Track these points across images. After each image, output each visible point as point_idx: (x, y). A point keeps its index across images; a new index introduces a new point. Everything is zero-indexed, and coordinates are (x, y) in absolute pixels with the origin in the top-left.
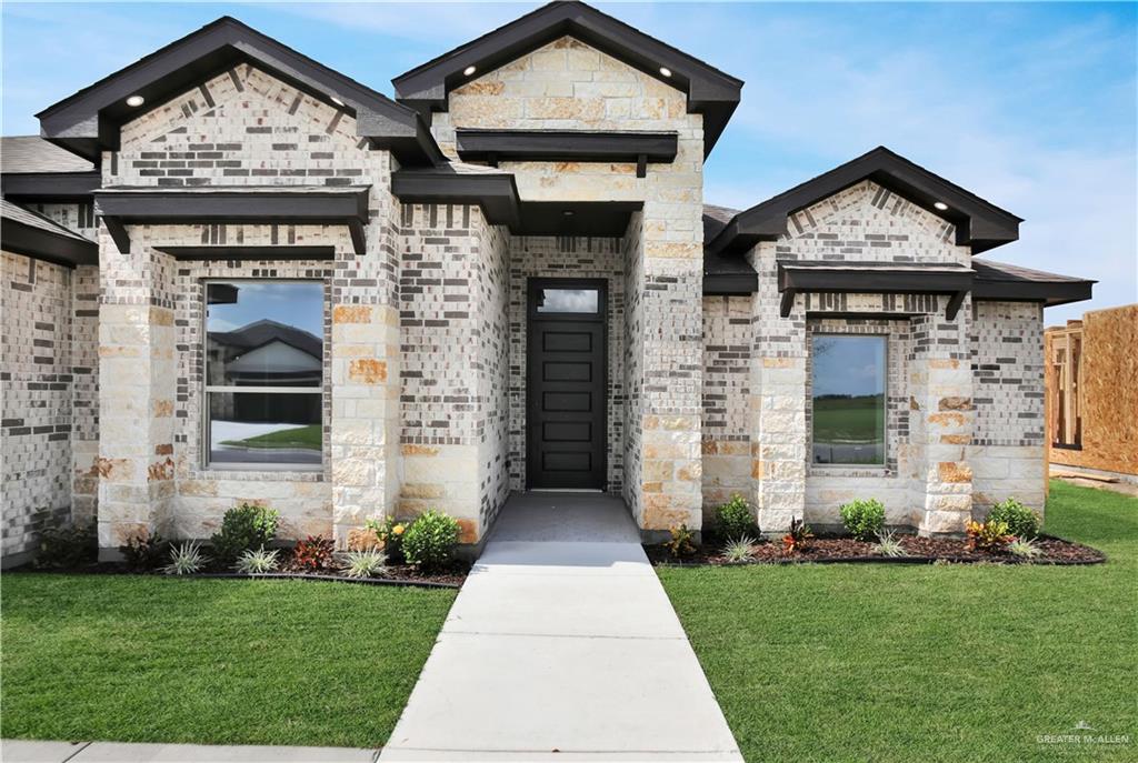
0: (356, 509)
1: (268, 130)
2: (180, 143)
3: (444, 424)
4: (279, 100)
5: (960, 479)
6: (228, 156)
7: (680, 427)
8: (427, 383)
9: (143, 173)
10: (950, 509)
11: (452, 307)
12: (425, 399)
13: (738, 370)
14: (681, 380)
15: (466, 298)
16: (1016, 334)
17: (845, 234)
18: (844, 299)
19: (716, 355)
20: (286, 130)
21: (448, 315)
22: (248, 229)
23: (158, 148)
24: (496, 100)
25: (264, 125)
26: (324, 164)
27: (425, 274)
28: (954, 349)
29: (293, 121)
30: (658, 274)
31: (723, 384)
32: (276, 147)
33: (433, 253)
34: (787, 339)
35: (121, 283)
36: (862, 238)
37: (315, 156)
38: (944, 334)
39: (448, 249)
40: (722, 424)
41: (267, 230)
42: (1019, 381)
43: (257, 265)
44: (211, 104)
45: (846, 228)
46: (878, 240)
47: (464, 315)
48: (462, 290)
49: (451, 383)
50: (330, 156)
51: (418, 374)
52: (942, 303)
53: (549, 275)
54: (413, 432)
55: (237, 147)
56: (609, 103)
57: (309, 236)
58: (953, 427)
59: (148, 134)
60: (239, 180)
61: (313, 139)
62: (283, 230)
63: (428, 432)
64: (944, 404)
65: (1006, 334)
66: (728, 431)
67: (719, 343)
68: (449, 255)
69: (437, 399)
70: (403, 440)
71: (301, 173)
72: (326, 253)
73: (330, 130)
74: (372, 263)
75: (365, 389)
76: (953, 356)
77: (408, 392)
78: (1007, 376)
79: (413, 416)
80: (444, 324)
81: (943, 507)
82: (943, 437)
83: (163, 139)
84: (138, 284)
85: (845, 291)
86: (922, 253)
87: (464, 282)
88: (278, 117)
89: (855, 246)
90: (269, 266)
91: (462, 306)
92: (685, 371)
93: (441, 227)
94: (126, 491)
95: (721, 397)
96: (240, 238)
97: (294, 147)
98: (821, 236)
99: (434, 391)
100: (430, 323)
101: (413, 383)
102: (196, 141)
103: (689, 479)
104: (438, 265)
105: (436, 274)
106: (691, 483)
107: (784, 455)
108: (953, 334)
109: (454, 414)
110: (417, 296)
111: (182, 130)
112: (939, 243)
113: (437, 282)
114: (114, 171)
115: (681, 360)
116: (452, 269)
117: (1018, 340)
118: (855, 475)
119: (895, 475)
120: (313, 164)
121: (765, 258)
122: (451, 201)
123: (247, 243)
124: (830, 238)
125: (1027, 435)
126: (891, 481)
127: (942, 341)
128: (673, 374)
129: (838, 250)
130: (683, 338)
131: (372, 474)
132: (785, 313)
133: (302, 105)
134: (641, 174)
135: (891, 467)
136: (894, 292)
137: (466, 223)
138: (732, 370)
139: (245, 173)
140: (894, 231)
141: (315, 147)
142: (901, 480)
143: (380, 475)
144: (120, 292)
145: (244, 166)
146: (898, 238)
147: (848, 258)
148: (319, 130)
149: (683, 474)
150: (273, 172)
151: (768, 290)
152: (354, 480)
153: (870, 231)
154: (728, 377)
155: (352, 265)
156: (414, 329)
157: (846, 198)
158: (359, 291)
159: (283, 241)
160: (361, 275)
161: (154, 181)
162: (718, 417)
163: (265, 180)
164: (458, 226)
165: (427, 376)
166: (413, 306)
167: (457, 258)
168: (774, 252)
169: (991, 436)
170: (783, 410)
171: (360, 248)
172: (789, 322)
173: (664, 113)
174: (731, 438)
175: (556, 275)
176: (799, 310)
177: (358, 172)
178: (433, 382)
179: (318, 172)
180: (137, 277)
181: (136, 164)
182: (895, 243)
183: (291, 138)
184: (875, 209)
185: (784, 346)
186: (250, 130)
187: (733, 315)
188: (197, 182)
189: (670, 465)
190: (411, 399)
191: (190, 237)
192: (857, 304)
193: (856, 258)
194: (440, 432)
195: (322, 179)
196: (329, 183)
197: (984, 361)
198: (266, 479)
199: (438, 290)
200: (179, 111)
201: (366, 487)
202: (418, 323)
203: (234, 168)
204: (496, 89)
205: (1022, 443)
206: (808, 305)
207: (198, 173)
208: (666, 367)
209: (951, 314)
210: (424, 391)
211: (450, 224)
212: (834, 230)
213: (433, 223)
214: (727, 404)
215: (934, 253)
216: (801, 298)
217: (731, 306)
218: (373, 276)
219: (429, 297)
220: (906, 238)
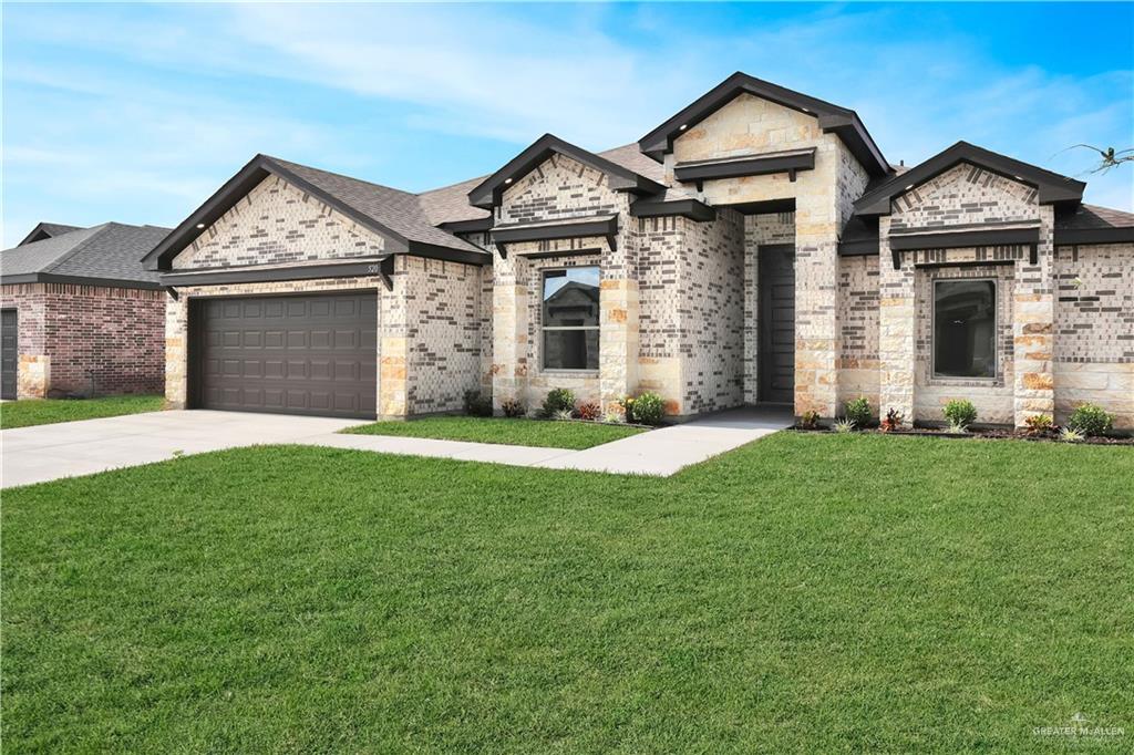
0: (612, 392)
1: (569, 188)
2: (528, 199)
3: (662, 346)
4: (574, 171)
5: (1042, 386)
6: (551, 203)
7: (819, 348)
8: (653, 322)
9: (512, 216)
10: (1033, 409)
11: (666, 277)
12: (652, 331)
13: (874, 308)
14: (820, 316)
15: (674, 272)
16: (1116, 270)
17: (945, 205)
18: (944, 253)
19: (857, 299)
20: (578, 186)
21: (664, 282)
22: (560, 242)
23: (519, 203)
24: (700, 142)
25: (568, 184)
26: (596, 203)
27: (652, 260)
28: (1038, 286)
29: (581, 181)
30: (804, 246)
31: (864, 318)
32: (573, 196)
33: (656, 246)
34: (900, 285)
35: (503, 274)
36: (958, 207)
37: (591, 199)
38: (1028, 275)
39: (664, 244)
40: (862, 347)
41: (568, 241)
42: (1120, 309)
43: (566, 259)
44: (542, 177)
45: (946, 201)
46: (972, 208)
47: (673, 282)
48: (672, 267)
49: (666, 321)
50: (599, 198)
51: (649, 317)
52: (1026, 251)
53: (772, 243)
54: (646, 350)
55: (555, 198)
56: (772, 133)
57: (589, 244)
58: (1036, 346)
59: (516, 196)
60: (555, 216)
61: (590, 190)
62: (576, 241)
63: (654, 350)
64: (1028, 329)
65: (1105, 270)
66: (866, 352)
67: (859, 290)
68: (665, 247)
69: (658, 331)
70: (640, 355)
71: (584, 209)
72: (597, 251)
73: (598, 184)
74: (620, 257)
75: (616, 326)
76: (1036, 291)
77: (643, 328)
78: (1106, 305)
79: (646, 342)
80: (663, 287)
81: (1027, 407)
82: (1028, 354)
83: (521, 197)
84: (510, 274)
85: (944, 249)
86: (1009, 214)
87: (673, 262)
88: (574, 180)
89: (954, 214)
90: (572, 260)
91: (672, 277)
92: (823, 310)
93: (660, 231)
94: (505, 381)
95: (862, 328)
96: (556, 247)
97: (581, 195)
98: (925, 209)
99: (657, 326)
100: (654, 287)
101: (646, 321)
102: (536, 197)
103: (827, 383)
104: (659, 253)
105: (658, 258)
106: (827, 387)
107: (896, 367)
108: (1037, 275)
109: (668, 339)
110: (647, 272)
111: (530, 192)
112: (1024, 205)
113: (659, 263)
114: (500, 217)
115: (820, 304)
116: (667, 254)
117: (1120, 275)
118: (967, 385)
119: (1002, 385)
120: (590, 204)
121: (885, 226)
122: (665, 216)
123: (560, 249)
124: (933, 210)
125: (1126, 354)
126: (999, 390)
127: (1026, 280)
128: (814, 313)
129: (939, 218)
130: (822, 288)
131: (620, 372)
132: (897, 267)
133: (585, 173)
134: (793, 179)
135: (999, 383)
136: (984, 246)
137: (674, 228)
138: (869, 308)
139: (558, 212)
140: (985, 199)
141: (591, 194)
142: (1007, 389)
143: (624, 372)
144: (502, 279)
145: (558, 208)
146: (988, 204)
147: (947, 223)
148: (593, 185)
149: (822, 379)
150: (572, 210)
151: (885, 249)
152: (610, 375)
153: (965, 201)
154: (867, 314)
155: (610, 258)
156: (646, 291)
157: (945, 179)
158: (613, 272)
159: (576, 248)
160: (614, 263)
161: (517, 220)
162: (859, 343)
163: (568, 215)
164: (669, 230)
165: (653, 318)
166: (646, 278)
167: (669, 248)
168: (889, 223)
169: (1091, 355)
170: (896, 336)
171: (614, 248)
172: (901, 274)
173: (808, 135)
174: (868, 357)
175: (778, 242)
176: (908, 264)
177: (612, 206)
178: (656, 321)
179: (591, 208)
180: (509, 271)
181: (509, 212)
182: (986, 208)
183: (580, 191)
184: (970, 185)
185: (897, 290)
186: (560, 189)
187: (869, 269)
188: (537, 220)
189: (814, 374)
190: (644, 331)
191: (533, 248)
192: (953, 256)
193: (953, 222)
194: (660, 350)
195: (594, 212)
196: (599, 214)
197: (1084, 294)
198: (570, 377)
199: (659, 267)
200: (527, 182)
201: (617, 379)
202: (649, 287)
203: (553, 210)
204: (701, 135)
205: (1121, 361)
206: (915, 259)
207: (537, 214)
208: (811, 308)
209: (1034, 260)
210: (651, 327)
211: (665, 229)
212: (936, 203)
213: (656, 229)
214: (866, 333)
215: (1019, 213)
216: (911, 255)
217: (869, 263)
218: (620, 263)
219: (654, 272)
220: (996, 204)
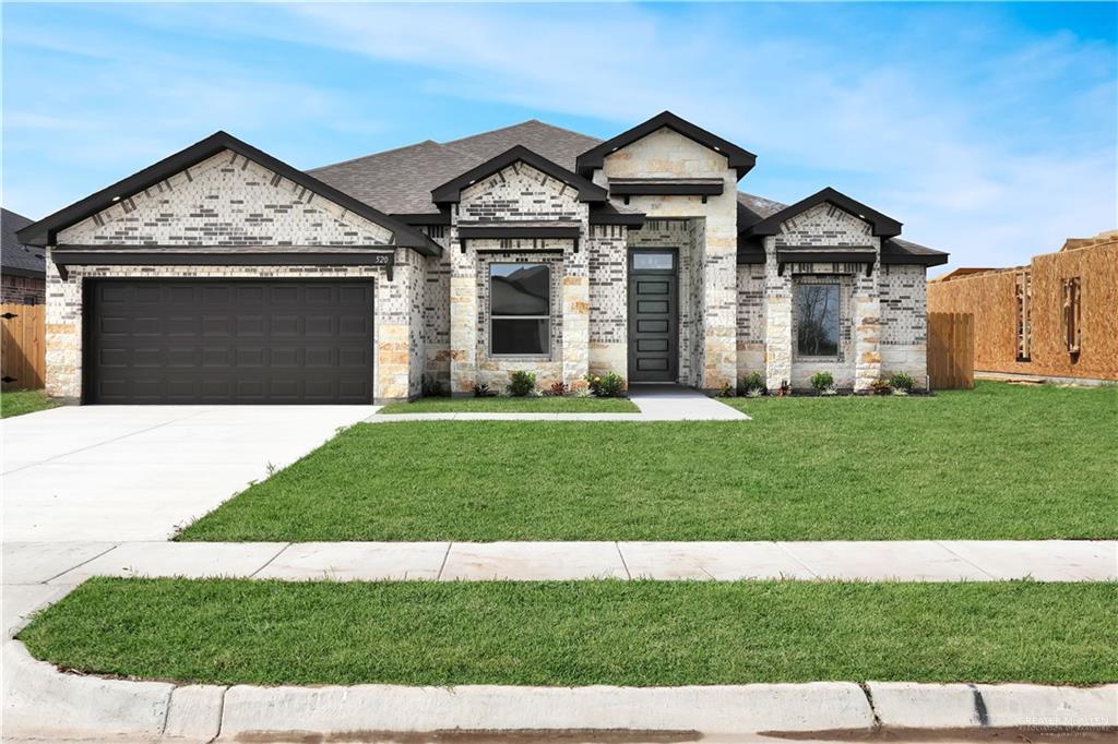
0: (574, 372)
1: (531, 194)
2: (489, 200)
3: (611, 333)
4: (536, 179)
5: (874, 361)
6: (512, 206)
7: (725, 335)
8: (602, 313)
9: (471, 214)
10: (869, 377)
11: (614, 276)
12: (602, 321)
13: (756, 305)
14: (725, 310)
15: (621, 271)
16: (911, 282)
17: (812, 231)
18: (812, 266)
19: (744, 297)
20: (541, 194)
21: (613, 280)
22: (522, 241)
23: (478, 202)
24: (627, 162)
25: (530, 190)
26: (558, 210)
27: (601, 260)
28: (871, 292)
29: (543, 189)
30: (713, 255)
31: (748, 312)
32: (535, 202)
33: (605, 249)
34: (781, 288)
35: (461, 267)
36: (821, 233)
37: (553, 206)
38: (865, 284)
39: (612, 248)
40: (748, 334)
41: (531, 241)
42: (912, 309)
43: (518, 256)
44: (504, 181)
45: (813, 228)
46: (830, 234)
47: (621, 280)
48: (620, 268)
49: (614, 313)
50: (561, 206)
51: (598, 309)
52: (864, 268)
53: (641, 245)
54: (596, 337)
55: (517, 202)
56: (687, 163)
57: (551, 244)
58: (870, 334)
59: (477, 195)
60: (518, 218)
61: (552, 198)
62: (539, 242)
63: (603, 337)
64: (865, 321)
65: (905, 283)
66: (751, 338)
67: (746, 290)
68: (613, 251)
69: (607, 321)
70: (590, 341)
71: (547, 214)
72: (561, 251)
73: (561, 194)
74: (582, 257)
75: (579, 316)
76: (870, 296)
77: (593, 318)
78: (905, 306)
79: (595, 329)
80: (611, 284)
81: (865, 376)
82: (865, 339)
83: (481, 198)
84: (470, 267)
85: (812, 263)
86: (853, 240)
87: (620, 264)
88: (536, 187)
89: (817, 238)
90: (524, 257)
91: (620, 276)
92: (727, 306)
93: (609, 237)
94: (464, 365)
95: (747, 320)
96: (519, 246)
97: (544, 202)
98: (799, 233)
99: (606, 317)
100: (603, 284)
101: (596, 313)
102: (497, 199)
103: (730, 362)
104: (608, 256)
105: (606, 259)
106: (730, 365)
107: (779, 349)
108: (870, 284)
109: (616, 328)
110: (597, 271)
111: (490, 194)
112: (862, 235)
113: (607, 264)
114: (457, 214)
115: (725, 300)
116: (614, 257)
117: (912, 286)
118: (821, 361)
119: (843, 361)
120: (553, 210)
121: (770, 245)
122: (613, 225)
123: (522, 248)
124: (804, 234)
125: (917, 339)
126: (841, 364)
127: (864, 288)
128: (721, 307)
129: (808, 240)
130: (726, 288)
131: (582, 355)
132: (780, 274)
133: (548, 182)
134: (704, 202)
135: (841, 359)
136: (838, 263)
137: (621, 235)
138: (753, 305)
139: (521, 214)
140: (838, 229)
141: (553, 202)
142: (846, 364)
143: (586, 356)
144: (461, 271)
145: (520, 211)
146: (840, 233)
147: (814, 244)
148: (556, 194)
149: (727, 359)
150: (534, 214)
151: (771, 261)
152: (573, 358)
153: (825, 229)
154: (751, 309)
155: (572, 258)
156: (596, 287)
157: (813, 212)
158: (575, 270)
159: (539, 247)
160: (576, 263)
161: (477, 218)
162: (745, 331)
163: (531, 218)
164: (617, 236)
165: (602, 310)
166: (595, 276)
167: (616, 252)
168: (774, 241)
169: (896, 339)
170: (779, 325)
171: (576, 250)
172: (782, 279)
173: (716, 168)
174: (753, 342)
175: (646, 246)
176: (788, 273)
177: (574, 214)
178: (605, 313)
179: (553, 214)
180: (469, 264)
181: (468, 210)
182: (839, 236)
183: (542, 198)
184: (829, 218)
185: (780, 292)
186: (522, 194)
187: (754, 275)
188: (498, 220)
189: (720, 355)
190: (595, 321)
191: (495, 245)
192: (818, 269)
193: (818, 244)
194: (609, 337)
195: (557, 217)
196: (561, 219)
197: (893, 298)
198: (523, 361)
199: (607, 267)
200: (489, 185)
201: (579, 362)
202: (598, 284)
203: (515, 212)
204: (628, 157)
205: (914, 343)
206: (792, 270)
207: (498, 214)
208: (718, 304)
209: (869, 274)
210: (601, 317)
211: (613, 235)
212: (807, 229)
213: (605, 235)
214: (751, 324)
215: (860, 241)
216: (789, 266)
217: (753, 269)
218: (581, 263)
219: (603, 271)
220: (845, 233)
